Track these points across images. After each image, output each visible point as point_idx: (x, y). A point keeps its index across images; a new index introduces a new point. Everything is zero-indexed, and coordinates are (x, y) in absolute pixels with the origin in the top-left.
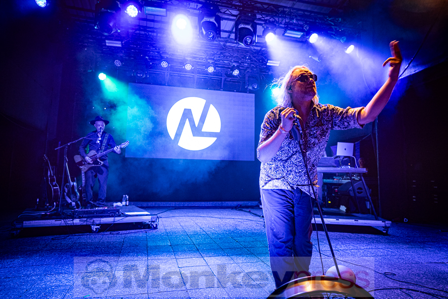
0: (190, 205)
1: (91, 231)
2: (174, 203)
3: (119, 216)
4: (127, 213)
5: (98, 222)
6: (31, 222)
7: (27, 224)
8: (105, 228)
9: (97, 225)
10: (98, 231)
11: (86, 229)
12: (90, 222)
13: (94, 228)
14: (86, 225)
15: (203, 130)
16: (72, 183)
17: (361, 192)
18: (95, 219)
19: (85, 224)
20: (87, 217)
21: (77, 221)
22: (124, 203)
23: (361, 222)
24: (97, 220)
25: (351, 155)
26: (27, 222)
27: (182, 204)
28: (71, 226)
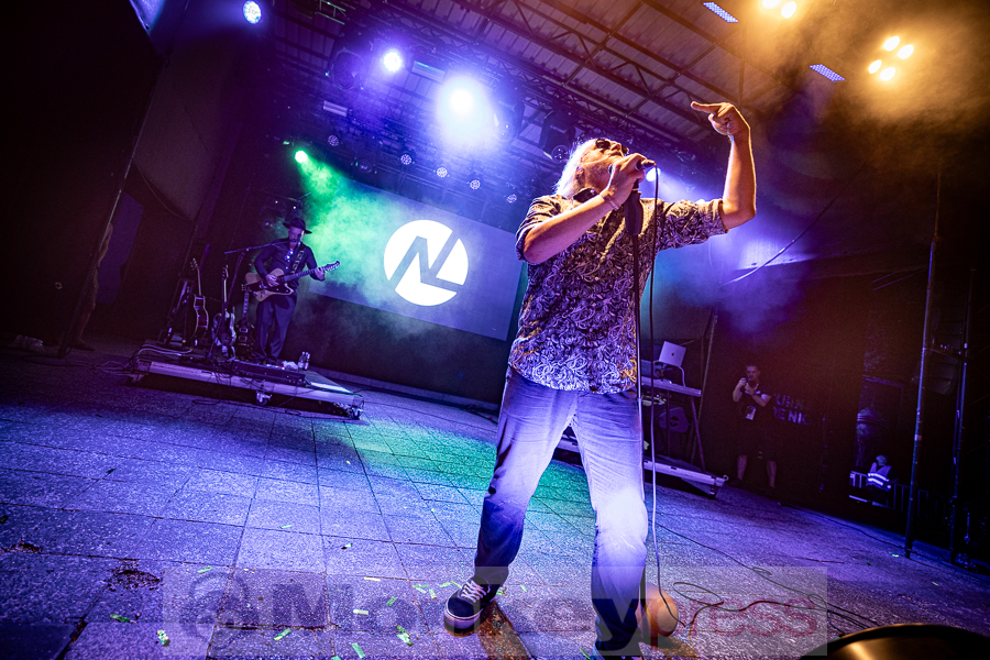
0: (393, 389)
1: (255, 402)
2: (369, 380)
3: (303, 386)
4: (313, 384)
5: (269, 389)
6: (164, 365)
7: (157, 367)
8: (278, 401)
9: (266, 393)
10: (267, 404)
11: (248, 397)
12: (256, 385)
13: (261, 397)
14: (250, 390)
15: (438, 276)
16: (227, 315)
17: (676, 425)
18: (265, 383)
19: (248, 387)
20: (254, 378)
21: (236, 381)
22: (301, 365)
23: (680, 472)
24: (268, 386)
25: (679, 365)
26: (157, 364)
27: (381, 384)
28: (226, 386)
